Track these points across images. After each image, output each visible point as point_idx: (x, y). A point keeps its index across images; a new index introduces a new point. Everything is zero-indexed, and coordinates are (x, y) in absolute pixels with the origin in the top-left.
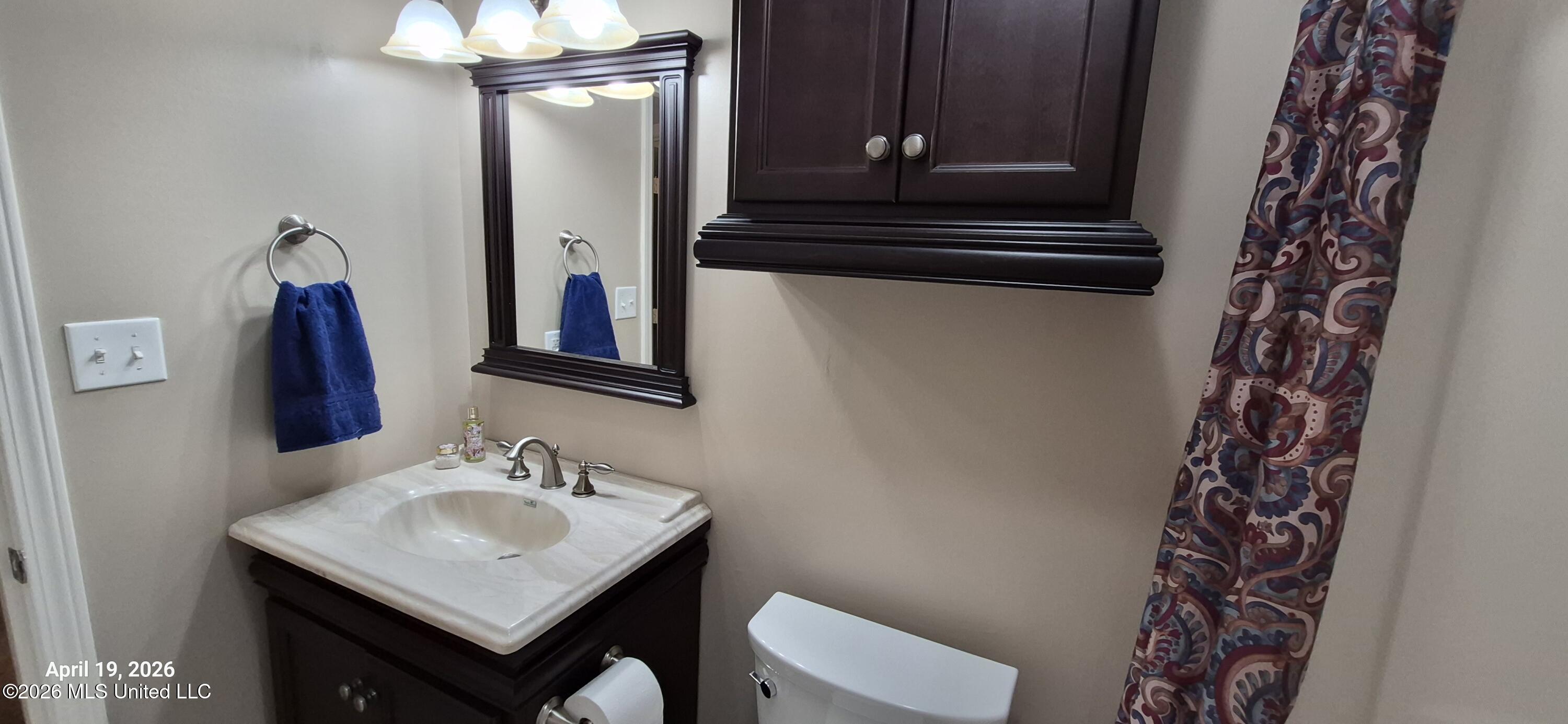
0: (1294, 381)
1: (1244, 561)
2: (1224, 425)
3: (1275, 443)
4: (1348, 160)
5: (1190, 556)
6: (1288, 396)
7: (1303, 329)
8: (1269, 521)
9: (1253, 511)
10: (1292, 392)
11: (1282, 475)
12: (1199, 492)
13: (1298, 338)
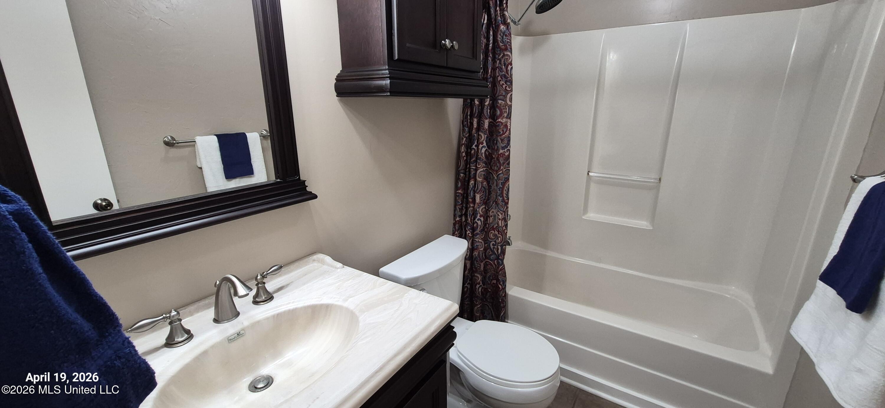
0: (502, 117)
1: (501, 162)
2: (485, 133)
3: (502, 132)
4: (503, 65)
5: (483, 170)
6: (501, 121)
7: (501, 105)
8: (505, 150)
9: (501, 150)
10: (502, 120)
11: (505, 139)
12: (482, 152)
13: (500, 107)
